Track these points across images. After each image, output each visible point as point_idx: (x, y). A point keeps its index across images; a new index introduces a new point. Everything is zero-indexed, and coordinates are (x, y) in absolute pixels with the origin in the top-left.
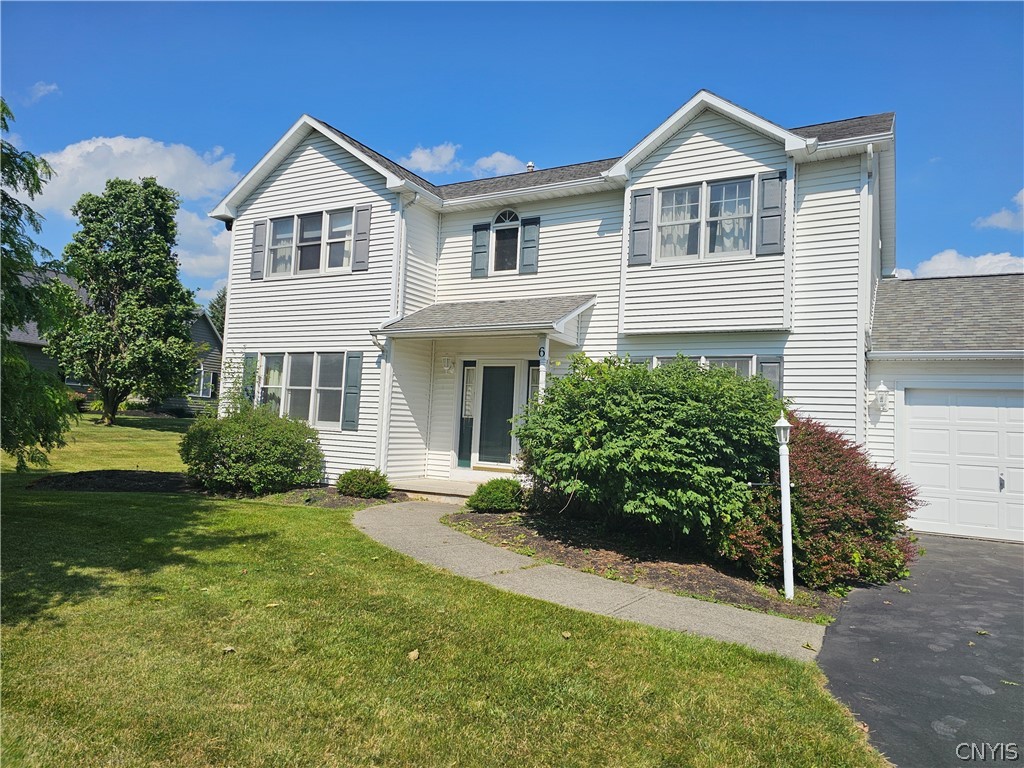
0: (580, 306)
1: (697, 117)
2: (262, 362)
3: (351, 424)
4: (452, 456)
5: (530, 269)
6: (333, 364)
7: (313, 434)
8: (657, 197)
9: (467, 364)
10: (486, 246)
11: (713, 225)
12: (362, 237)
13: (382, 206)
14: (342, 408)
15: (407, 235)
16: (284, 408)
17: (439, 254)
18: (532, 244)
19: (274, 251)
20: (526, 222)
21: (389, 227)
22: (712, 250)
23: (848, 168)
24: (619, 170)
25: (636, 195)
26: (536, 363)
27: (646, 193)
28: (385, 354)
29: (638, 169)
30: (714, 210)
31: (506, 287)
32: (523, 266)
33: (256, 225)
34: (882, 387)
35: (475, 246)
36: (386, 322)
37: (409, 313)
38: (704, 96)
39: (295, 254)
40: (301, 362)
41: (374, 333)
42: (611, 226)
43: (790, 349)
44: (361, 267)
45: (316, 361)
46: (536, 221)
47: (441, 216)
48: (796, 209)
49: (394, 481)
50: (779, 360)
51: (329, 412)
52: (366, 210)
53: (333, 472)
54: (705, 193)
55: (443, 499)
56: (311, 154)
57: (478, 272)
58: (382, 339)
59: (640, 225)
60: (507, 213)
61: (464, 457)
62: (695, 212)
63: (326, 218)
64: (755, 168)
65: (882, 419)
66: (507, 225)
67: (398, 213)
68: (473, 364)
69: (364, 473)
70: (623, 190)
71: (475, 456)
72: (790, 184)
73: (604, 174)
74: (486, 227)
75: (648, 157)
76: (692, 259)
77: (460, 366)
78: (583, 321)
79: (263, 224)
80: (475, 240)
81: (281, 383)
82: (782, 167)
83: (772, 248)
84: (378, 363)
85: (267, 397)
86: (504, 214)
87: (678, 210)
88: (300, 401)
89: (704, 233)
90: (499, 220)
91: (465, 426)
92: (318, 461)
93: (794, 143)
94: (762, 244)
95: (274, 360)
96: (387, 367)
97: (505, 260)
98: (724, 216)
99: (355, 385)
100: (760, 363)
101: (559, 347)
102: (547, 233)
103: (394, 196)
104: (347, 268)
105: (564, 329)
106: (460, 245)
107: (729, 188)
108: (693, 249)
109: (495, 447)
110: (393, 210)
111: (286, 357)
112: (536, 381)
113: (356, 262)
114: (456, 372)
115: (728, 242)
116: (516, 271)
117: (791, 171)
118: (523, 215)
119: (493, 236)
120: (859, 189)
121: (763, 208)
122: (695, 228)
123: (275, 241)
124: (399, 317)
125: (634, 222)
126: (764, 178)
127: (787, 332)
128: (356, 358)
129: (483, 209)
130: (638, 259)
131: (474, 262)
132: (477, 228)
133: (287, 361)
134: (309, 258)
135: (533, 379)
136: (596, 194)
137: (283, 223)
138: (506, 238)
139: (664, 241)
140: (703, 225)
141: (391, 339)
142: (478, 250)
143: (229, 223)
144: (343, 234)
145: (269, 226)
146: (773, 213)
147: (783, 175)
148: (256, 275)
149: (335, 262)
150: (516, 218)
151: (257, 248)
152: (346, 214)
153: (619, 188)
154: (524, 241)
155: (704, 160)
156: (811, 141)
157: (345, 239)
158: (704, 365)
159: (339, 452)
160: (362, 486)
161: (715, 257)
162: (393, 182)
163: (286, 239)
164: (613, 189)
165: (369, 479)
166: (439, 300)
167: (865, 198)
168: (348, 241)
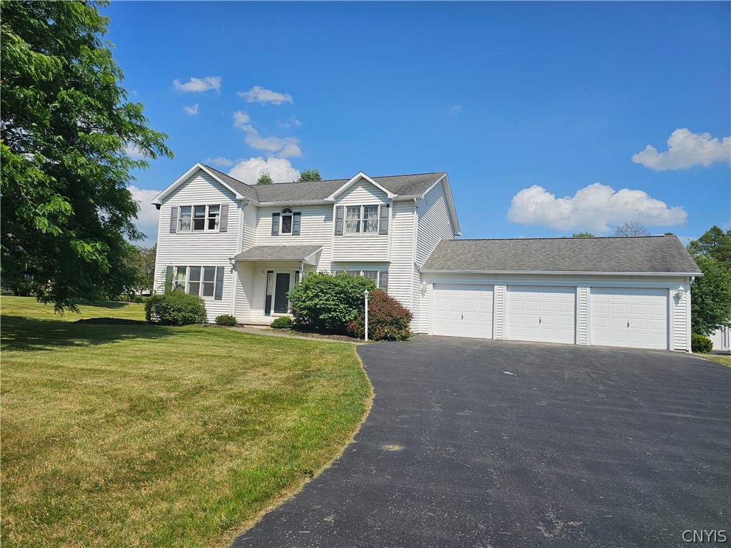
0: (317, 249)
1: (359, 180)
2: (175, 269)
3: (219, 297)
4: (263, 311)
5: (297, 233)
6: (210, 271)
7: (202, 301)
8: (345, 209)
9: (269, 272)
10: (278, 222)
11: (365, 222)
12: (225, 217)
13: (233, 206)
14: (214, 290)
15: (245, 218)
16: (187, 290)
17: (257, 225)
18: (298, 223)
19: (181, 220)
20: (295, 214)
21: (236, 215)
22: (365, 231)
25: (337, 208)
26: (298, 272)
27: (342, 207)
28: (234, 268)
29: (339, 198)
30: (366, 216)
31: (286, 240)
32: (294, 232)
33: (173, 208)
34: (424, 283)
35: (273, 222)
36: (236, 254)
38: (361, 174)
39: (192, 223)
40: (195, 271)
41: (230, 259)
42: (328, 219)
43: (391, 269)
44: (223, 230)
45: (202, 270)
46: (299, 214)
47: (258, 208)
49: (239, 320)
50: (387, 272)
51: (208, 291)
52: (225, 206)
53: (211, 318)
54: (362, 209)
55: (259, 327)
57: (275, 233)
58: (233, 262)
59: (339, 219)
61: (267, 312)
62: (359, 217)
63: (207, 208)
64: (379, 202)
65: (426, 294)
66: (288, 214)
67: (240, 209)
68: (272, 272)
69: (227, 316)
70: (333, 205)
71: (272, 311)
72: (390, 209)
73: (325, 199)
74: (278, 215)
76: (357, 234)
77: (266, 272)
78: (318, 255)
79: (176, 208)
80: (273, 220)
81: (185, 280)
82: (388, 203)
83: (384, 232)
84: (232, 271)
85: (178, 286)
86: (286, 209)
87: (353, 215)
88: (194, 288)
89: (362, 225)
90: (284, 212)
91: (268, 299)
92: (203, 313)
93: (391, 195)
94: (381, 230)
95: (182, 270)
96: (235, 273)
97: (286, 229)
98: (369, 218)
99: (220, 280)
100: (380, 273)
101: (307, 266)
102: (303, 219)
103: (239, 202)
104: (217, 229)
105: (309, 259)
106: (267, 221)
107: (370, 209)
108: (358, 230)
109: (281, 307)
110: (238, 207)
111: (187, 268)
112: (298, 278)
113: (221, 228)
114: (264, 276)
115: (371, 228)
116: (291, 234)
117: (391, 204)
118: (294, 211)
119: (281, 218)
120: (413, 212)
121: (381, 217)
122: (359, 222)
123: (182, 216)
124: (240, 252)
125: (337, 218)
126: (382, 206)
127: (389, 263)
128: (221, 269)
129: (277, 207)
130: (338, 233)
131: (273, 228)
132: (274, 215)
133: (188, 270)
134: (199, 225)
135: (297, 278)
136: (323, 205)
137: (185, 209)
138: (287, 220)
139: (348, 226)
140: (361, 222)
141: (237, 261)
142: (275, 223)
143: (158, 207)
144: (214, 215)
145: (179, 209)
146: (384, 218)
147: (388, 206)
148: (172, 231)
149: (212, 226)
150: (291, 212)
151: (173, 218)
152: (217, 207)
153: (331, 205)
154: (294, 222)
155: (362, 197)
156: (396, 195)
157: (216, 217)
158: (362, 274)
159: (213, 309)
160: (227, 321)
161: (365, 234)
162: (239, 196)
163: (188, 215)
164: (329, 204)
165: (229, 318)
166: (257, 244)
167: (415, 216)
168: (218, 219)
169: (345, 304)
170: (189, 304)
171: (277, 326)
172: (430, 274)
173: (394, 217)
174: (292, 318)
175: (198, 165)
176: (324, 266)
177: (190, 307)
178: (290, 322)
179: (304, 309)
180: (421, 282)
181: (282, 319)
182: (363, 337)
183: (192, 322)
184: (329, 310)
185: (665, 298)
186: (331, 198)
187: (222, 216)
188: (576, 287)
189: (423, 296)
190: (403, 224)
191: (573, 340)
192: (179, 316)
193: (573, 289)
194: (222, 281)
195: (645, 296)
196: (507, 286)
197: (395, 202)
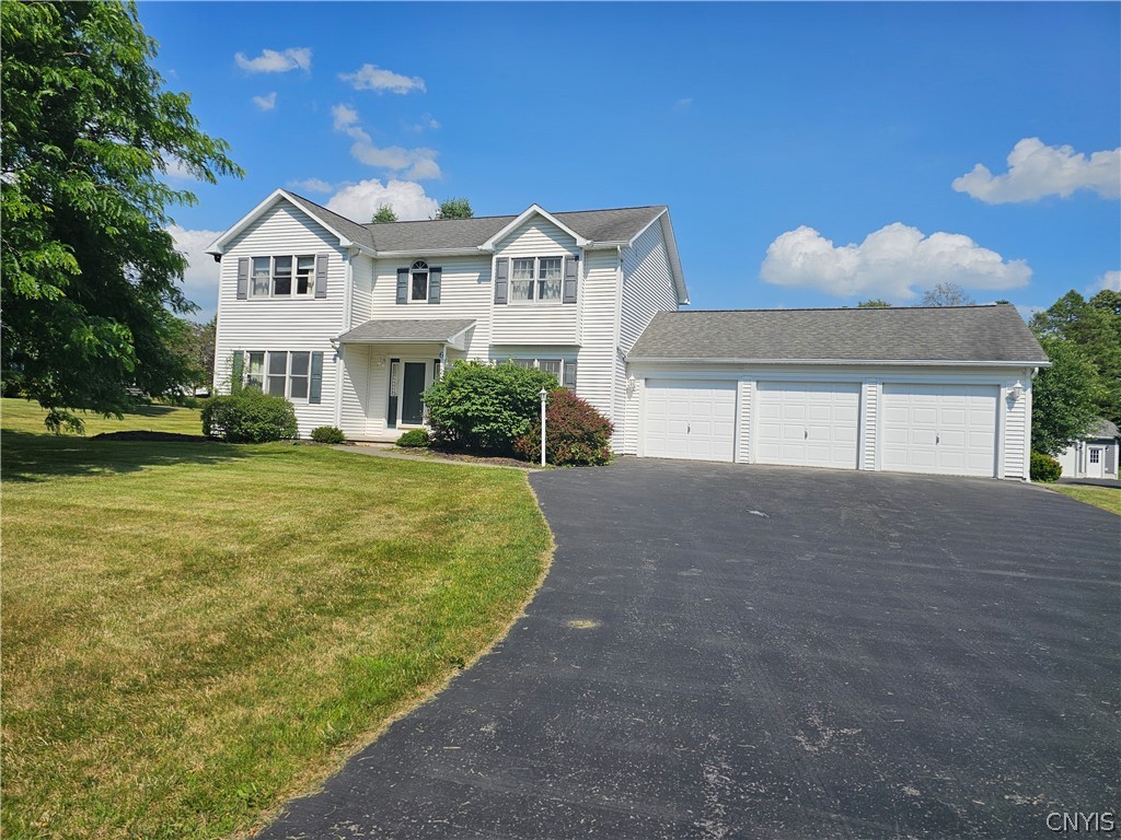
0: (466, 326)
2: (247, 356)
3: (315, 399)
4: (384, 421)
5: (435, 300)
6: (301, 359)
7: (290, 405)
8: (511, 263)
9: (393, 360)
10: (406, 283)
11: (542, 283)
12: (322, 274)
13: (335, 256)
14: (309, 387)
15: (354, 276)
16: (266, 389)
17: (373, 287)
18: (436, 285)
19: (254, 280)
20: (432, 270)
21: (339, 271)
22: (541, 297)
23: (609, 256)
25: (499, 260)
26: (438, 361)
27: (505, 260)
28: (339, 354)
29: (500, 245)
31: (418, 311)
32: (430, 298)
33: (240, 260)
34: (632, 378)
35: (399, 283)
36: (341, 332)
37: (354, 327)
38: (535, 208)
39: (272, 285)
40: (278, 360)
41: (332, 341)
42: (485, 278)
43: (581, 356)
44: (321, 295)
45: (289, 358)
46: (439, 270)
47: (375, 260)
49: (348, 434)
50: (575, 362)
51: (299, 391)
53: (305, 431)
55: (379, 445)
56: (282, 214)
57: (401, 300)
58: (337, 344)
59: (501, 279)
60: (420, 263)
61: (391, 422)
63: (295, 261)
64: (563, 252)
66: (420, 270)
67: (347, 262)
68: (398, 360)
69: (329, 429)
70: (491, 256)
71: (399, 421)
72: (581, 263)
73: (479, 247)
74: (406, 271)
75: (506, 238)
76: (529, 302)
77: (388, 361)
78: (469, 335)
79: (246, 260)
80: (398, 279)
81: (263, 372)
82: (577, 253)
83: (571, 299)
84: (335, 359)
85: (252, 382)
86: (418, 263)
87: (523, 272)
88: (278, 384)
89: (537, 287)
90: (415, 267)
91: (392, 402)
92: (292, 424)
93: (581, 242)
94: (566, 296)
95: (257, 357)
96: (340, 362)
97: (419, 294)
98: (548, 277)
99: (318, 373)
100: (565, 363)
101: (452, 351)
102: (445, 277)
103: (345, 251)
104: (311, 293)
105: (455, 341)
106: (388, 282)
107: (549, 263)
108: (531, 297)
109: (412, 415)
110: (344, 259)
111: (266, 355)
112: (439, 370)
113: (317, 292)
114: (386, 366)
115: (550, 293)
116: (426, 301)
117: (582, 256)
118: (431, 265)
119: (411, 277)
120: (616, 268)
121: (567, 276)
122: (532, 283)
123: (255, 273)
124: (348, 329)
125: (498, 277)
126: (567, 258)
127: (579, 347)
128: (319, 356)
129: (404, 259)
130: (500, 300)
131: (398, 293)
132: (400, 271)
133: (267, 357)
134: (283, 287)
135: (436, 370)
136: (476, 256)
137: (260, 261)
138: (420, 279)
139: (515, 290)
140: (536, 282)
141: (343, 344)
142: (401, 285)
143: (218, 258)
144: (306, 272)
145: (251, 261)
146: (571, 278)
147: (577, 258)
148: (241, 296)
149: (303, 288)
150: (426, 267)
151: (241, 277)
152: (311, 258)
153: (488, 256)
154: (431, 282)
155: (537, 244)
156: (589, 242)
157: (309, 275)
158: (536, 364)
159: (308, 418)
160: (328, 436)
161: (542, 302)
162: (345, 242)
163: (264, 272)
164: (486, 255)
165: (333, 432)
166: (373, 318)
167: (619, 274)
168: (311, 277)
169: (510, 410)
170: (270, 410)
171: (407, 443)
172: (641, 363)
173: (585, 277)
174: (430, 431)
175: (280, 192)
176: (478, 352)
177: (271, 415)
178: (426, 437)
179: (448, 418)
180: (627, 376)
181: (414, 432)
182: (538, 460)
183: (275, 437)
184: (486, 420)
185: (994, 399)
186: (488, 246)
187: (318, 273)
188: (861, 383)
189: (629, 397)
190: (600, 287)
191: (855, 463)
192: (255, 428)
193: (856, 387)
194: (320, 375)
195: (964, 398)
196: (758, 381)
197: (588, 252)
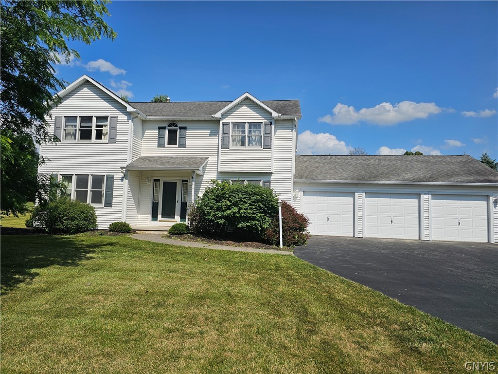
1: (244, 100)
2: (60, 177)
4: (150, 216)
5: (183, 145)
6: (98, 180)
7: (92, 208)
8: (231, 125)
10: (164, 135)
11: (249, 137)
12: (113, 128)
13: (122, 118)
14: (104, 197)
15: (134, 130)
17: (143, 136)
18: (183, 136)
20: (181, 128)
21: (125, 126)
22: (249, 145)
23: (289, 123)
24: (218, 115)
25: (224, 124)
27: (228, 123)
29: (224, 115)
30: (250, 132)
31: (172, 151)
32: (180, 144)
33: (57, 118)
34: (297, 191)
35: (159, 135)
36: (127, 163)
37: (134, 160)
38: (247, 95)
39: (78, 133)
40: (82, 180)
41: (122, 168)
43: (272, 179)
45: (90, 179)
46: (185, 128)
47: (144, 122)
48: (275, 134)
50: (270, 182)
52: (114, 118)
53: (103, 224)
54: (247, 126)
56: (86, 91)
57: (161, 145)
58: (125, 171)
59: (225, 134)
60: (173, 123)
61: (154, 217)
62: (243, 132)
63: (94, 119)
64: (262, 120)
65: (297, 200)
66: (173, 128)
67: (130, 121)
68: (159, 180)
69: (120, 223)
70: (219, 121)
71: (160, 217)
72: (273, 126)
73: (213, 116)
74: (164, 128)
75: (228, 111)
76: (243, 148)
77: (152, 181)
79: (61, 118)
80: (159, 132)
81: (72, 188)
82: (271, 121)
83: (268, 146)
84: (122, 180)
85: (64, 194)
87: (239, 131)
88: (81, 195)
89: (247, 139)
90: (169, 126)
91: (154, 205)
93: (275, 114)
94: (265, 145)
95: (67, 178)
96: (126, 182)
97: (172, 141)
98: (253, 134)
100: (263, 183)
102: (189, 133)
103: (129, 114)
104: (105, 139)
105: (201, 169)
106: (152, 135)
107: (254, 126)
108: (243, 144)
109: (169, 213)
110: (128, 119)
111: (73, 177)
113: (110, 139)
114: (151, 184)
115: (254, 143)
116: (177, 146)
117: (273, 123)
118: (180, 125)
119: (167, 132)
120: (292, 130)
121: (265, 133)
122: (244, 137)
123: (66, 126)
124: (131, 162)
125: (223, 133)
126: (265, 124)
127: (272, 173)
128: (111, 178)
129: (162, 121)
130: (225, 146)
131: (159, 141)
132: (160, 128)
134: (86, 135)
136: (208, 121)
137: (70, 119)
138: (172, 134)
139: (234, 140)
140: (247, 136)
142: (161, 136)
144: (102, 126)
145: (64, 119)
146: (268, 135)
147: (271, 124)
149: (99, 136)
150: (176, 126)
151: (57, 128)
152: (105, 118)
154: (180, 135)
155: (246, 115)
158: (246, 183)
159: (104, 218)
160: (121, 228)
161: (251, 148)
162: (130, 109)
163: (72, 126)
165: (124, 226)
166: (143, 155)
167: (294, 133)
168: (105, 130)
171: (176, 232)
172: (301, 183)
175: (85, 77)
180: (295, 190)
183: (85, 230)
189: (295, 201)
191: (418, 236)
194: (112, 189)
196: (365, 193)
197: (277, 121)
